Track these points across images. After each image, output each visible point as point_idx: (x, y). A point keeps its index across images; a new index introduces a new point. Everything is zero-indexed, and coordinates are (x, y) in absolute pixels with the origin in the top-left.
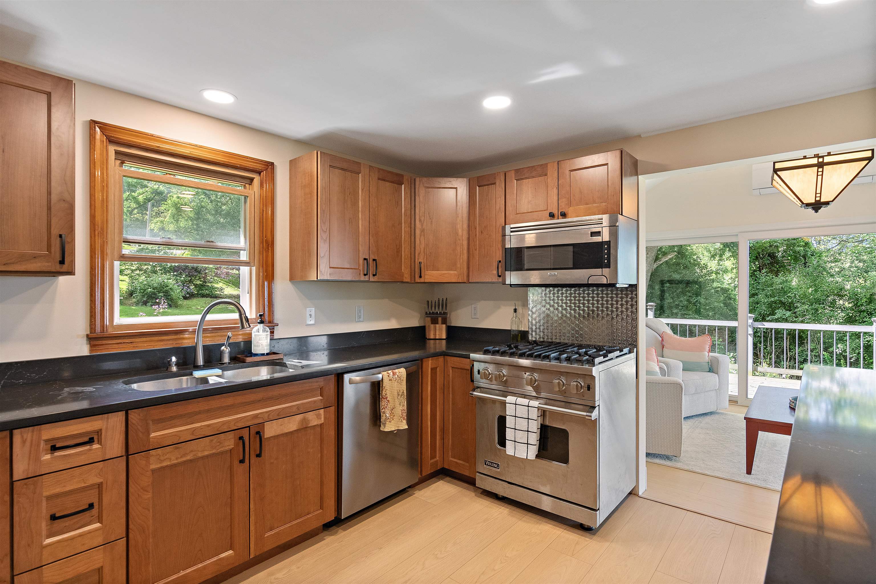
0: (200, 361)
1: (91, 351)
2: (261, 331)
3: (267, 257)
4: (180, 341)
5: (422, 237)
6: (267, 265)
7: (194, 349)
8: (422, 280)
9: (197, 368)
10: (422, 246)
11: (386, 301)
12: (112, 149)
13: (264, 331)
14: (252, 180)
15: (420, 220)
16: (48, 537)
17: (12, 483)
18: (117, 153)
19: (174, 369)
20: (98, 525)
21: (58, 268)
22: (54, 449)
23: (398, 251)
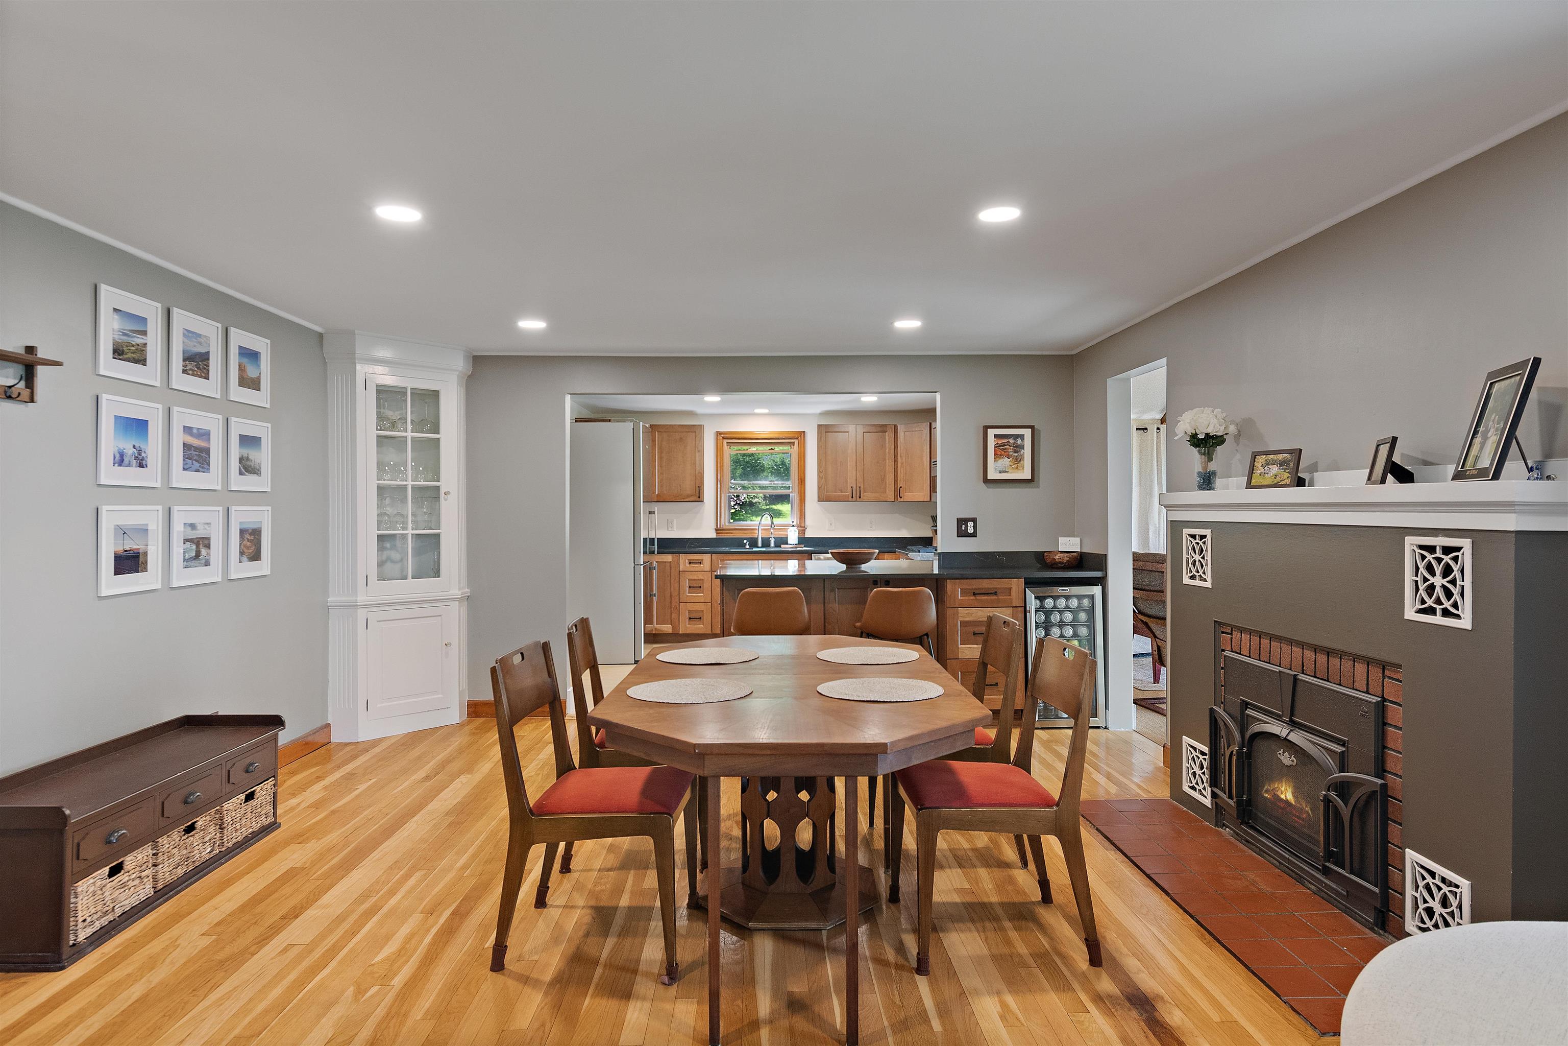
0: (760, 545)
1: (717, 536)
2: (793, 531)
3: (801, 487)
4: (753, 534)
5: (902, 468)
6: (801, 492)
7: (757, 539)
8: (902, 500)
9: (758, 547)
10: (902, 476)
11: (897, 515)
12: (725, 441)
13: (795, 531)
14: (794, 442)
15: (901, 456)
16: (689, 593)
17: (679, 571)
18: (727, 443)
19: (748, 547)
20: (702, 594)
21: (698, 499)
22: (690, 563)
23: (883, 479)
